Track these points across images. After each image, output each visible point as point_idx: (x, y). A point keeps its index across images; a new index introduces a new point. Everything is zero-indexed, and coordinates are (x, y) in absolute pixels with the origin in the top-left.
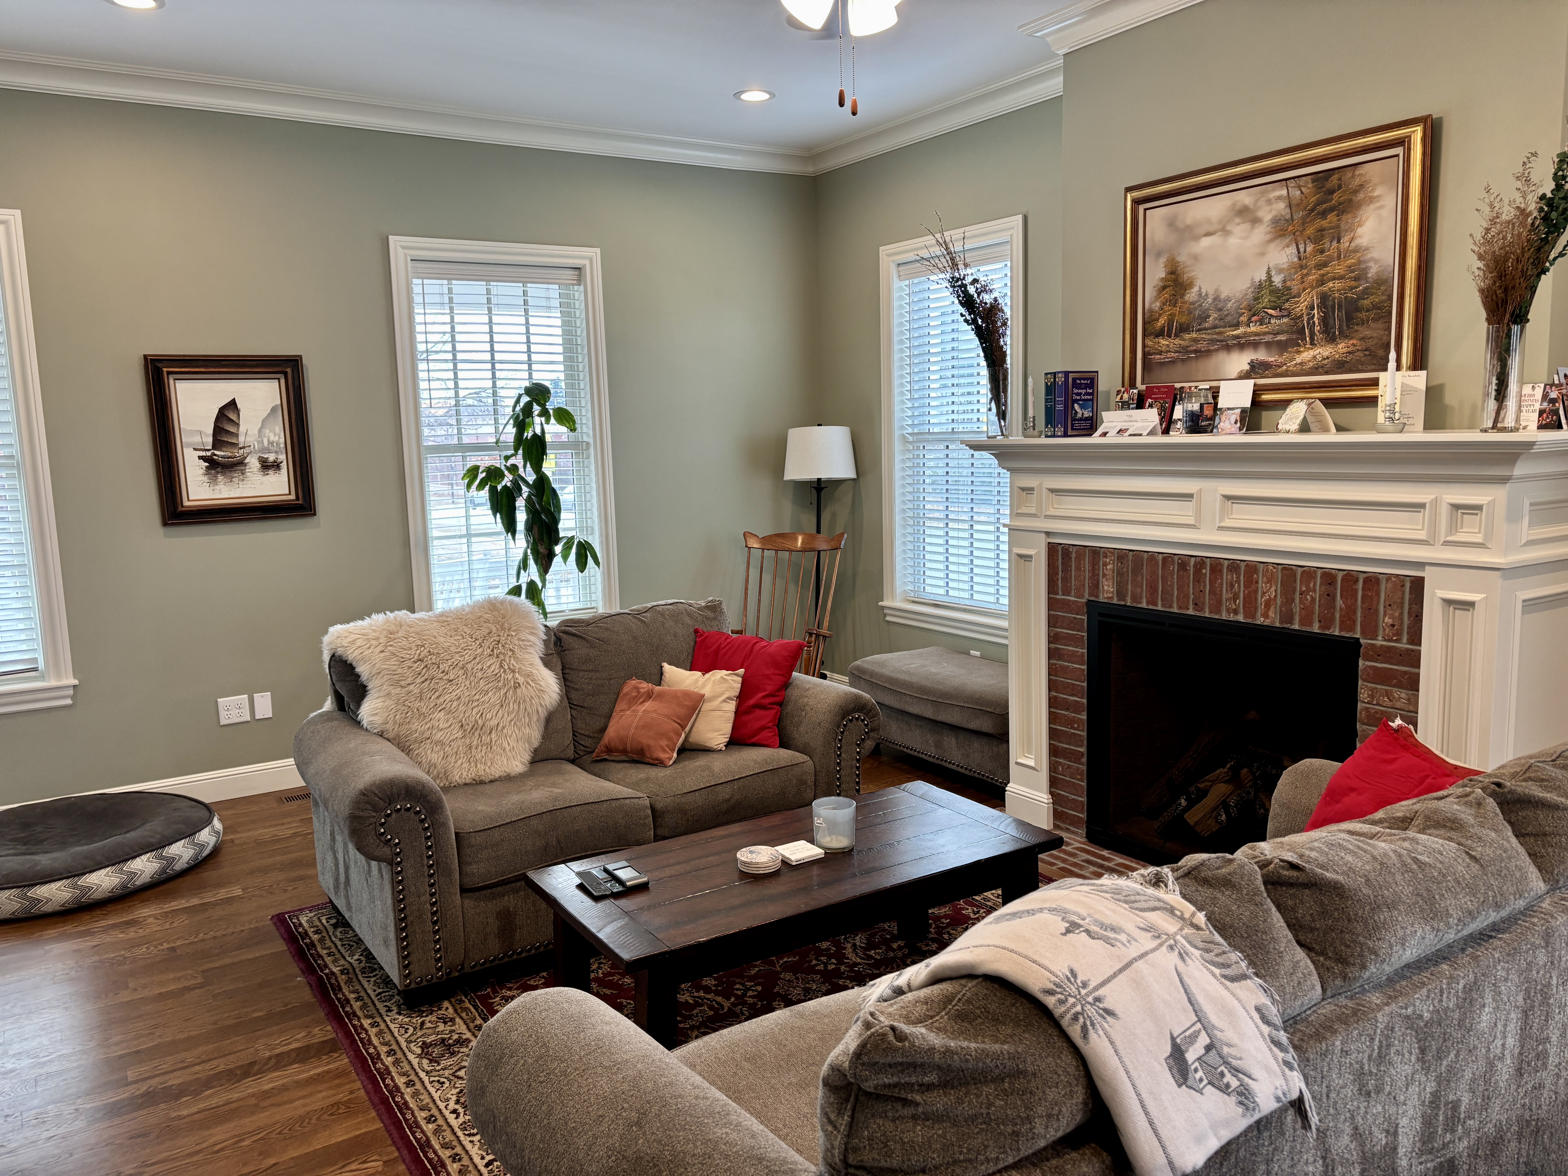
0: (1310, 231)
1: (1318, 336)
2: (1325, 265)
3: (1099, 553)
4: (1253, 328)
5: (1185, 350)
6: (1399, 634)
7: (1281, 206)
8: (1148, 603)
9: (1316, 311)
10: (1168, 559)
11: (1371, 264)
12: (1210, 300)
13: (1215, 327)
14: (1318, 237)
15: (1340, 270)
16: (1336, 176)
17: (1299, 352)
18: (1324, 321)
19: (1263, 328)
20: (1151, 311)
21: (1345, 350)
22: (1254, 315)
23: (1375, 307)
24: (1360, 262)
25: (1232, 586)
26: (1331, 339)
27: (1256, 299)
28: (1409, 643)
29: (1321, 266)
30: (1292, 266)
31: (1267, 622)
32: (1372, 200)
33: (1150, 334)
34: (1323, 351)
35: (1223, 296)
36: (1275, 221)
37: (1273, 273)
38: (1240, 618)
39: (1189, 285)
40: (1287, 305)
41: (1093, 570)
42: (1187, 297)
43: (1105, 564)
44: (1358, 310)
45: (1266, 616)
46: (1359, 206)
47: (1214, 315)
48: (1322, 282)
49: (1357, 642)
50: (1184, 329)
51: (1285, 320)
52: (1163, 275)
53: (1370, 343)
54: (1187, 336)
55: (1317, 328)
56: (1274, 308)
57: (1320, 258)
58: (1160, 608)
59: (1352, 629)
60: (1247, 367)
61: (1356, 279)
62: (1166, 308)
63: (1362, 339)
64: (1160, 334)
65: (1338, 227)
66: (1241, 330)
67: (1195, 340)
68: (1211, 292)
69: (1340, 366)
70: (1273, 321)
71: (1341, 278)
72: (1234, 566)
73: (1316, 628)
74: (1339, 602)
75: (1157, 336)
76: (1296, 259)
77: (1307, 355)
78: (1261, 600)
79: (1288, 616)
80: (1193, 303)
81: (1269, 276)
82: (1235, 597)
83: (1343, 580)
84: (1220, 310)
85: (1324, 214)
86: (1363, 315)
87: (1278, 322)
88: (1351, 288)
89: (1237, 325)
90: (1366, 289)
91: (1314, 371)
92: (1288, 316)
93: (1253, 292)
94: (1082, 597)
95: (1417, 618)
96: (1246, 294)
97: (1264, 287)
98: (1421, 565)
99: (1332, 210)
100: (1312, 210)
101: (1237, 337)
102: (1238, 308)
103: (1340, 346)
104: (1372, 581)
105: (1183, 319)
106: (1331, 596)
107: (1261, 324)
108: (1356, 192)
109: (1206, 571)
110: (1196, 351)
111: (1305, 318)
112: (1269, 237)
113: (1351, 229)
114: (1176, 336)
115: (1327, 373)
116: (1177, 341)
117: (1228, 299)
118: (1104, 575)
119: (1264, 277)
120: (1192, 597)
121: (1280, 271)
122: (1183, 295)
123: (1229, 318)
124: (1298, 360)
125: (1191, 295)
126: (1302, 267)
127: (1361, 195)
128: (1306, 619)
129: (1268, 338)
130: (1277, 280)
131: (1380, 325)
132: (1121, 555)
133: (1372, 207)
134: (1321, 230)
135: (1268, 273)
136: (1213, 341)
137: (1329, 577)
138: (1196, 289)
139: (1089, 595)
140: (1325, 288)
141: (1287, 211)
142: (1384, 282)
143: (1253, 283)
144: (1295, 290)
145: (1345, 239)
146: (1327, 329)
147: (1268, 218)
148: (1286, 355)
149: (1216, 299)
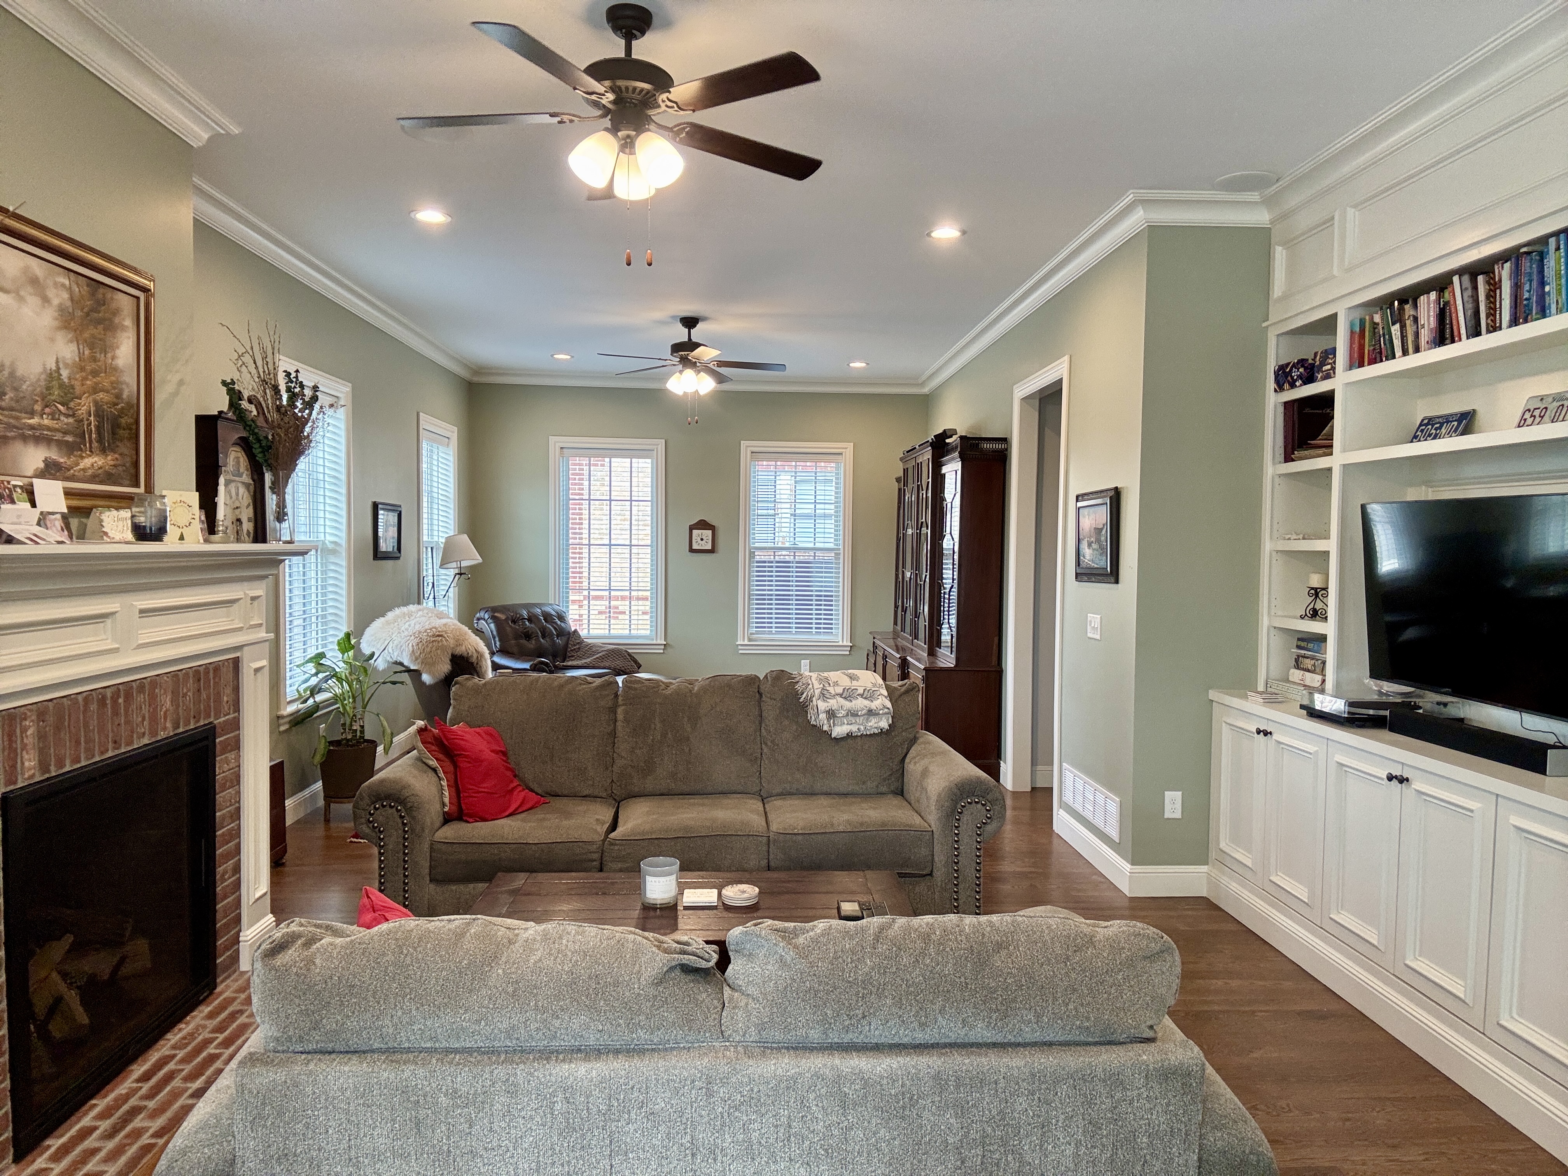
0: (86, 334)
1: (95, 445)
2: (97, 374)
4: (46, 422)
6: (230, 708)
7: (66, 296)
8: (72, 763)
9: (92, 418)
11: (124, 386)
13: (12, 409)
14: (92, 344)
15: (107, 384)
16: (103, 291)
17: (82, 458)
18: (98, 429)
19: (54, 424)
21: (112, 463)
22: (47, 406)
23: (131, 427)
24: (118, 382)
25: (141, 707)
26: (103, 451)
27: (48, 388)
28: (235, 712)
29: (95, 373)
30: (74, 364)
31: (165, 735)
32: (124, 329)
34: (98, 461)
35: (18, 373)
36: (61, 309)
37: (61, 366)
38: (146, 741)
40: (72, 405)
41: (10, 743)
43: (25, 730)
44: (119, 426)
45: (163, 729)
46: (114, 328)
47: (10, 395)
48: (96, 391)
49: (214, 726)
51: (71, 420)
53: (128, 459)
55: (94, 436)
56: (63, 406)
57: (95, 366)
58: (83, 763)
59: (210, 716)
61: (116, 396)
63: (121, 454)
65: (104, 340)
66: (36, 420)
69: (109, 477)
70: (62, 418)
71: (108, 391)
72: (141, 685)
73: (192, 726)
74: (203, 694)
76: (77, 359)
77: (87, 462)
78: (160, 716)
79: (177, 723)
81: (58, 368)
82: (143, 720)
83: (204, 674)
84: (16, 389)
85: (95, 323)
86: (123, 432)
87: (66, 420)
88: (114, 404)
89: (32, 414)
90: (122, 408)
91: (93, 479)
92: (73, 416)
93: (46, 380)
96: (39, 380)
97: (53, 377)
98: (240, 647)
99: (100, 322)
100: (88, 314)
101: (32, 427)
102: (32, 392)
103: (109, 458)
104: (217, 669)
106: (199, 690)
107: (53, 419)
108: (113, 314)
109: (121, 700)
111: (86, 423)
112: (56, 323)
113: (112, 348)
115: (101, 483)
117: (23, 379)
118: (23, 747)
119: (54, 367)
120: (111, 735)
121: (66, 366)
123: (25, 403)
124: (81, 466)
126: (82, 369)
127: (115, 320)
128: (187, 720)
129: (58, 436)
130: (65, 373)
131: (132, 445)
132: (41, 711)
133: (125, 334)
134: (93, 337)
135: (57, 362)
136: (12, 427)
137: (197, 674)
140: (98, 397)
141: (69, 303)
142: (132, 406)
143: (45, 369)
144: (78, 390)
145: (109, 355)
146: (100, 440)
147: (56, 302)
148: (73, 459)
149: (12, 374)
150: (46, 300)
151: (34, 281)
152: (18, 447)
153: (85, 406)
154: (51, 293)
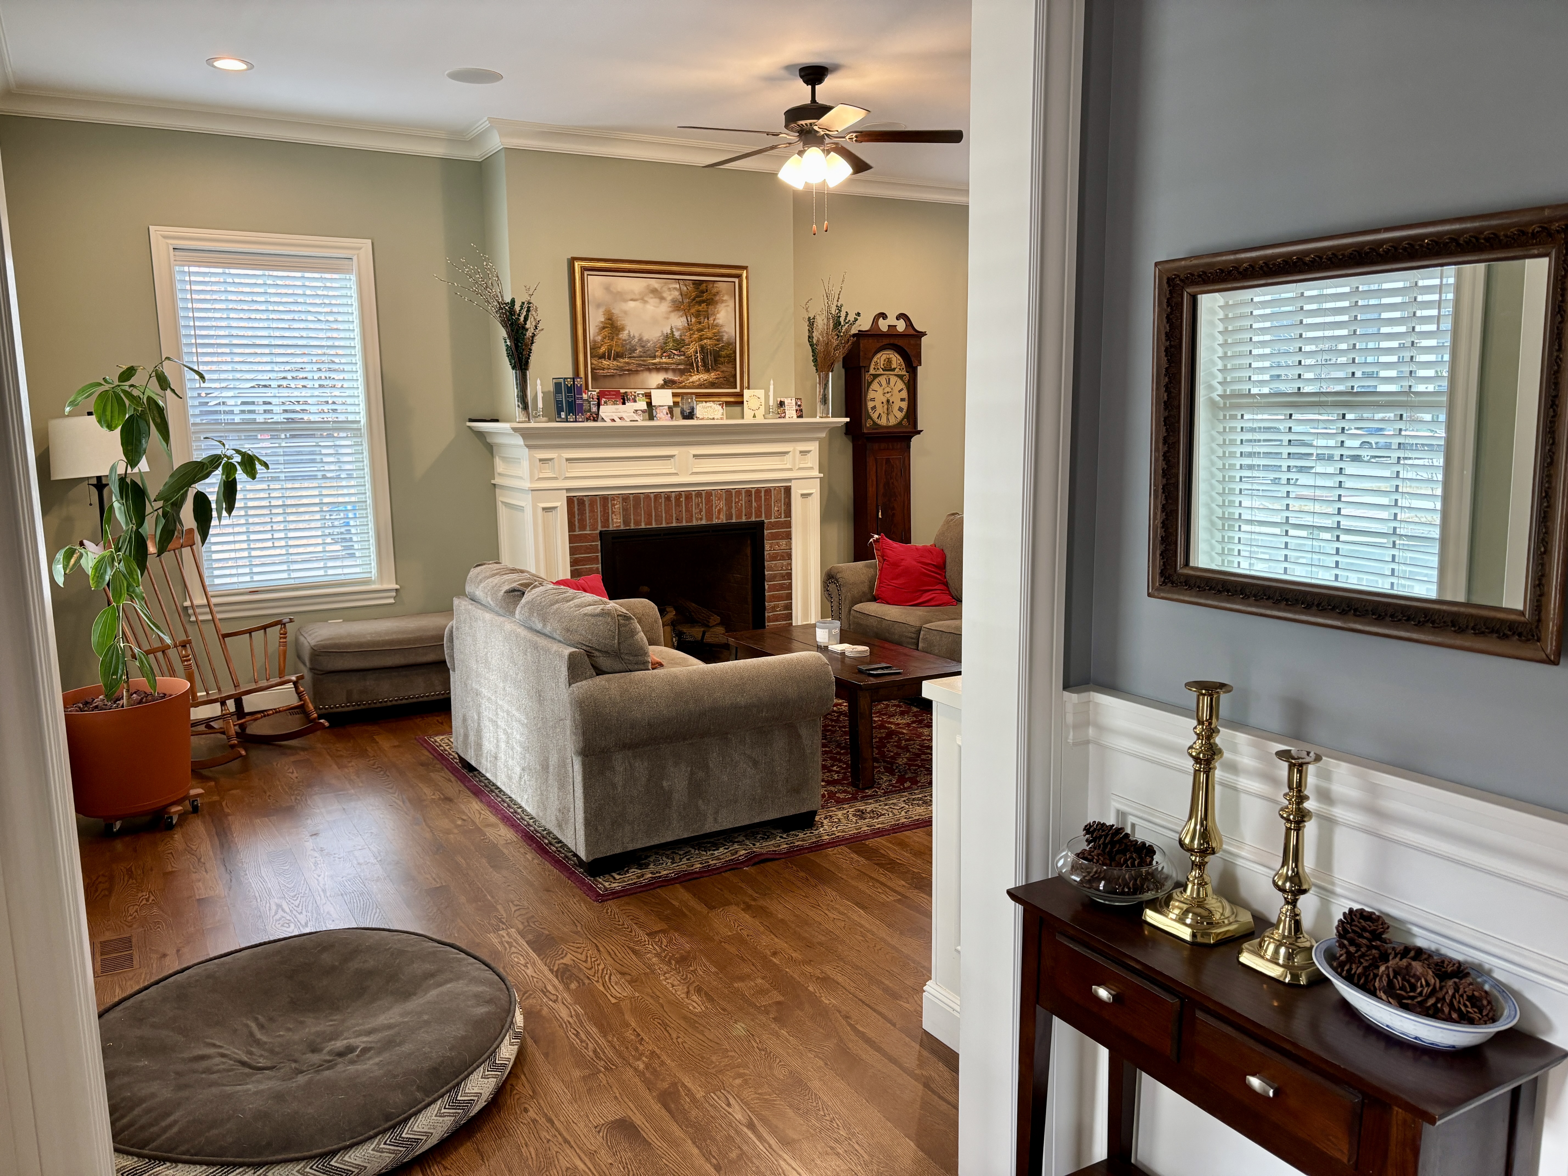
0: (693, 311)
1: (701, 368)
2: (702, 330)
3: (607, 499)
4: (664, 360)
5: (621, 369)
6: (780, 514)
7: (677, 293)
8: (646, 525)
9: (698, 354)
10: (657, 496)
11: (726, 334)
12: (636, 340)
13: (641, 357)
14: (698, 315)
15: (710, 335)
16: (704, 285)
17: (691, 376)
18: (703, 360)
19: (670, 361)
20: (595, 341)
21: (714, 377)
22: (665, 352)
23: (728, 356)
24: (719, 332)
25: (698, 505)
26: (707, 371)
27: (665, 343)
28: (785, 517)
29: (700, 330)
30: (684, 328)
31: (720, 521)
32: (723, 301)
33: (595, 356)
34: (704, 377)
35: (644, 339)
36: (674, 301)
37: (674, 330)
38: (704, 522)
39: (622, 329)
40: (683, 349)
41: (604, 510)
42: (620, 336)
43: (613, 505)
44: (720, 356)
45: (718, 518)
46: (717, 303)
47: (639, 350)
48: (701, 340)
49: (762, 523)
50: (618, 356)
51: (682, 357)
52: (603, 320)
53: (727, 374)
54: (622, 360)
55: (700, 364)
56: (676, 350)
57: (700, 326)
58: (654, 526)
59: (761, 516)
60: (662, 382)
61: (718, 340)
62: (606, 341)
63: (722, 372)
64: (602, 357)
65: (707, 311)
66: (657, 360)
67: (628, 363)
68: (637, 335)
69: (713, 385)
70: (676, 357)
71: (710, 338)
72: (699, 494)
73: (744, 519)
74: (754, 504)
75: (600, 358)
76: (686, 325)
77: (695, 378)
78: (715, 510)
79: (730, 516)
80: (625, 340)
81: (672, 332)
82: (701, 511)
83: (755, 493)
84: (643, 347)
85: (700, 303)
86: (722, 359)
87: (678, 358)
88: (716, 345)
89: (655, 357)
90: (722, 346)
91: (700, 386)
92: (684, 355)
93: (663, 339)
94: (596, 529)
95: (788, 505)
96: (659, 340)
97: (669, 337)
98: (790, 480)
99: (703, 302)
100: (694, 299)
101: (654, 364)
102: (654, 347)
103: (713, 374)
104: (768, 491)
105: (619, 350)
106: (750, 501)
107: (669, 358)
108: (715, 295)
109: (683, 499)
110: (628, 370)
111: (694, 357)
112: (670, 309)
113: (713, 314)
114: (614, 359)
115: (706, 388)
116: (615, 363)
117: (648, 341)
118: (613, 512)
119: (669, 332)
120: (674, 516)
121: (678, 330)
122: (617, 335)
123: (649, 353)
124: (691, 380)
125: (624, 335)
126: (690, 330)
127: (717, 298)
128: (739, 516)
129: (673, 366)
130: (677, 334)
131: (730, 365)
132: (625, 498)
133: (724, 305)
134: (699, 311)
135: (671, 329)
136: (640, 365)
137: (748, 492)
138: (626, 332)
139: (602, 527)
140: (703, 343)
141: (680, 297)
142: (731, 344)
143: (663, 334)
144: (687, 341)
145: (711, 319)
146: (705, 365)
147: (669, 298)
148: (684, 377)
149: (640, 340)
150: (662, 299)
151: (654, 291)
152: (646, 375)
153: (692, 349)
154: (666, 295)
